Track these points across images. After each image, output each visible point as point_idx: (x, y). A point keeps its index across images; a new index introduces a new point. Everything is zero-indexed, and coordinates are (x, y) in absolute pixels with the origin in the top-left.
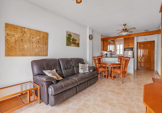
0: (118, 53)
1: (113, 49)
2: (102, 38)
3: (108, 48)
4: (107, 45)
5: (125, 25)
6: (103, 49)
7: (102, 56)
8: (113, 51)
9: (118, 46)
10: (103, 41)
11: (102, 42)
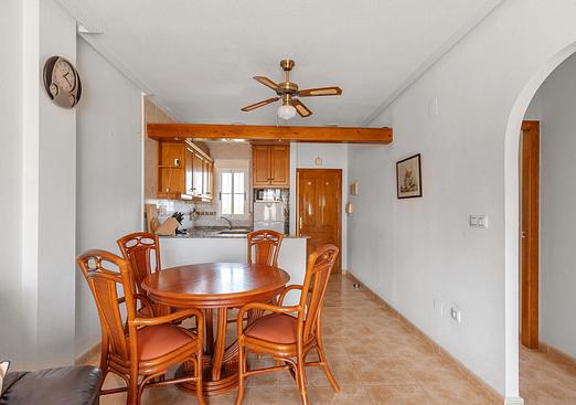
0: (225, 210)
1: (205, 191)
2: (151, 122)
3: (189, 186)
4: (181, 168)
5: (287, 67)
6: (160, 189)
7: (152, 231)
8: (205, 197)
9: (226, 178)
10: (161, 141)
11: (155, 144)
